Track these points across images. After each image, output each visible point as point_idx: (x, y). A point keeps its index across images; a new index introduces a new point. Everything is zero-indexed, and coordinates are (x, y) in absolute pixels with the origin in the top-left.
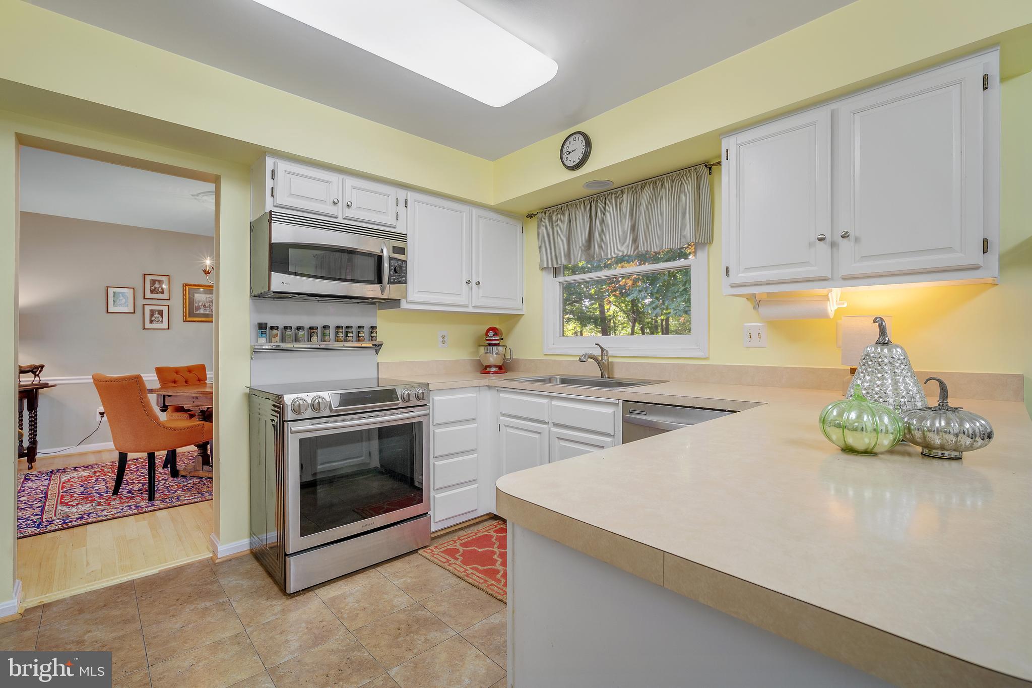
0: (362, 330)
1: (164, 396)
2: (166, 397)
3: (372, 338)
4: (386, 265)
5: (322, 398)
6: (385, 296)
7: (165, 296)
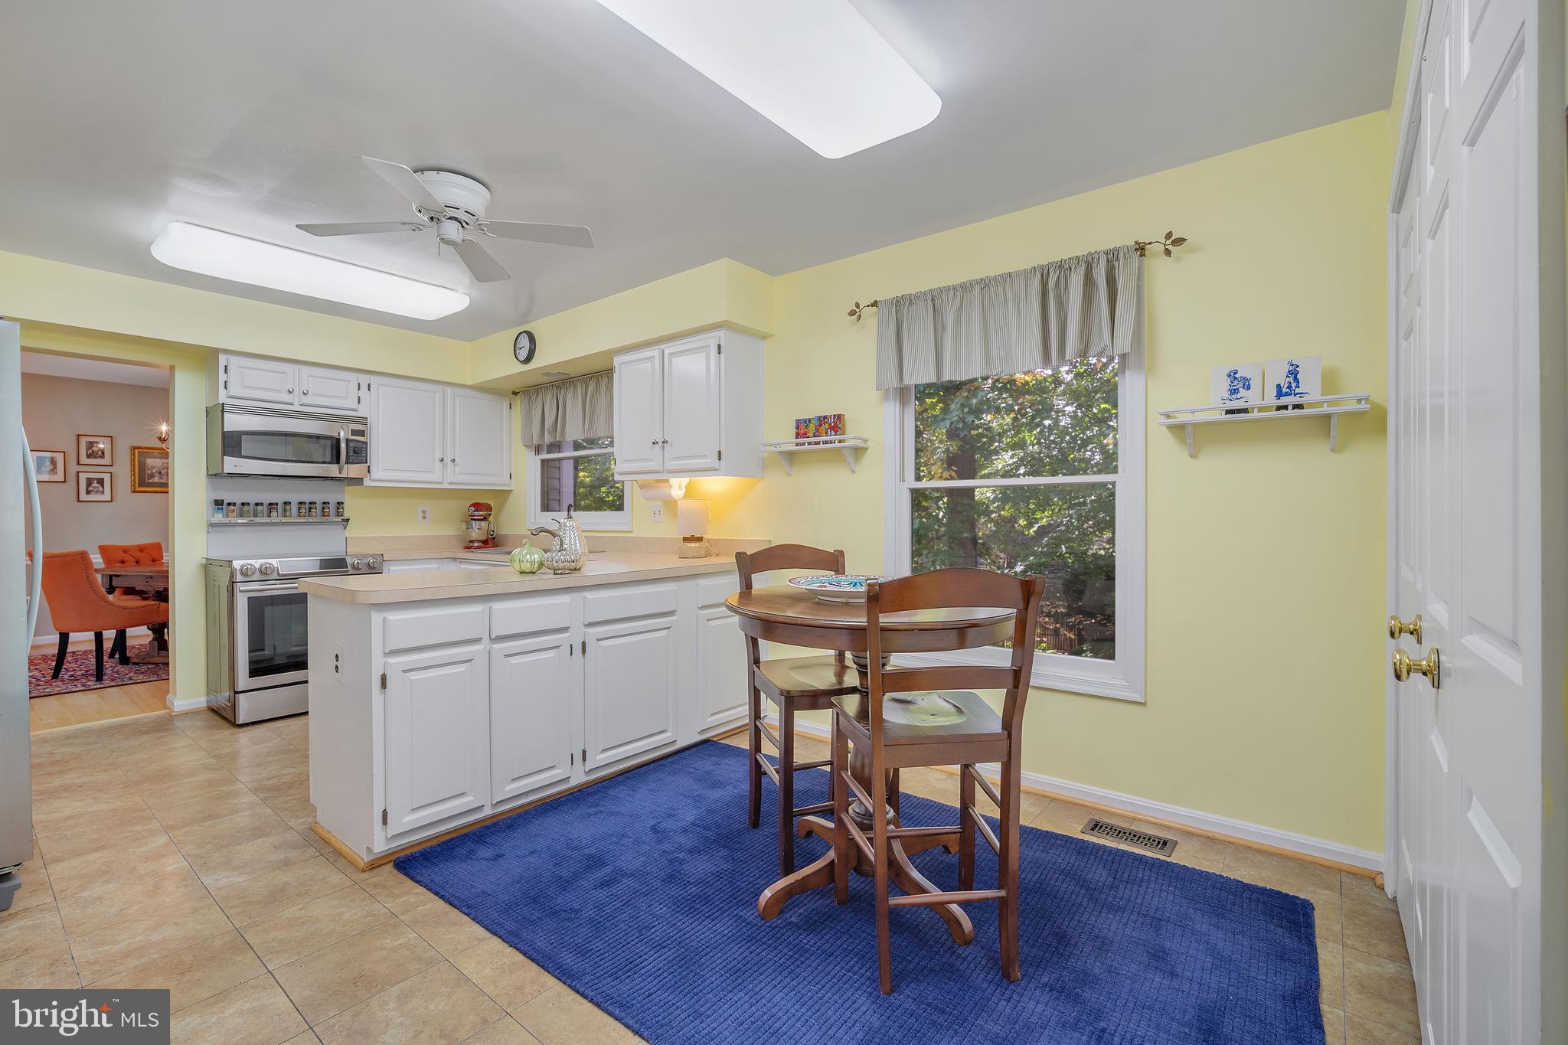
0: (327, 505)
1: (111, 577)
2: (114, 578)
3: (338, 514)
4: (343, 445)
5: (270, 564)
6: (345, 475)
7: (107, 460)
